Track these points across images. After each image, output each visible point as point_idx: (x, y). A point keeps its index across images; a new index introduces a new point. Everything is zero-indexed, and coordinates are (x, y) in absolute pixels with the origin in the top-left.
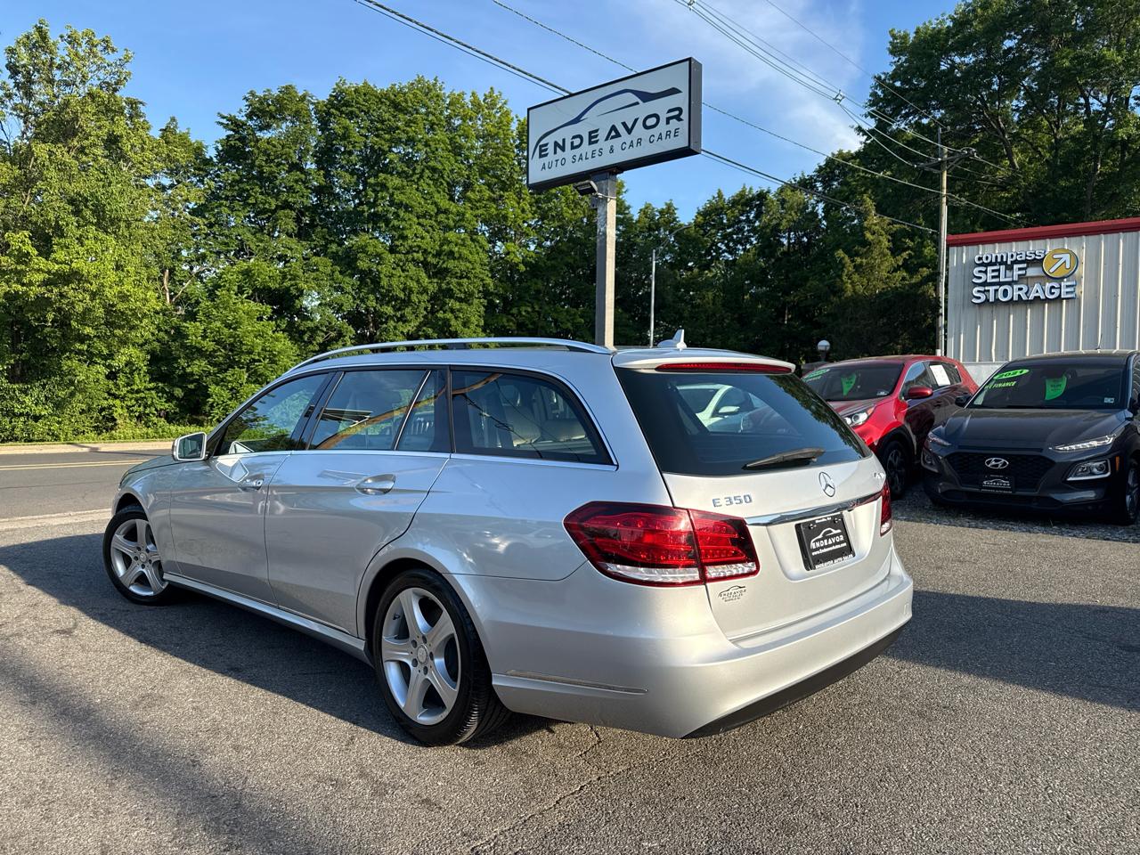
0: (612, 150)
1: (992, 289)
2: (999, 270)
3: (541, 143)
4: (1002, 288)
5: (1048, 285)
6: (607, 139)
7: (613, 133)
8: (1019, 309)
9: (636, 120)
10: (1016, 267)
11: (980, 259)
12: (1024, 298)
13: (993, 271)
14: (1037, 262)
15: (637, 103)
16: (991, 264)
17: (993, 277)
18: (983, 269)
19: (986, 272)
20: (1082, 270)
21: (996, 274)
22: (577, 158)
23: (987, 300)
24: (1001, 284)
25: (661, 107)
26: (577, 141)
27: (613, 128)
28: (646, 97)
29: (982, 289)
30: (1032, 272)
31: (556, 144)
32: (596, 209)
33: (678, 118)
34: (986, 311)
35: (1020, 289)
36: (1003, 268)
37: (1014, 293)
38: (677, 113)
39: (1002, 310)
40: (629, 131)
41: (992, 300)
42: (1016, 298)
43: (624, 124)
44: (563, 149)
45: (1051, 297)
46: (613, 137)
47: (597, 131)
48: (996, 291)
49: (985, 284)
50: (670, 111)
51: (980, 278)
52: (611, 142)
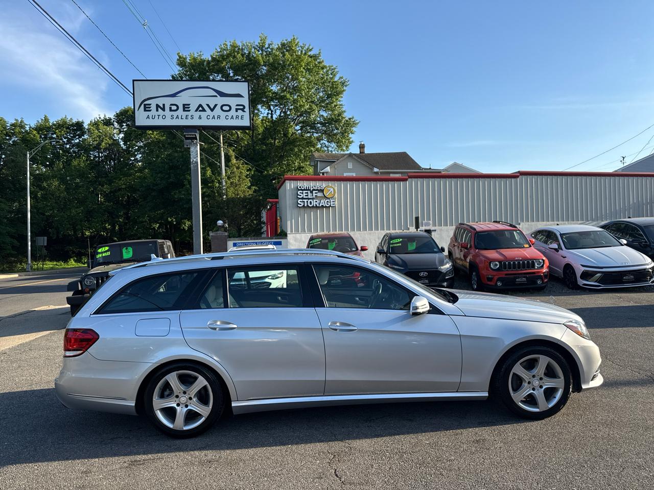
0: (200, 118)
1: (305, 201)
2: (307, 193)
3: (146, 103)
4: (309, 201)
5: (326, 201)
6: (196, 111)
7: (200, 109)
8: (315, 210)
9: (216, 105)
10: (314, 192)
11: (300, 187)
12: (318, 205)
13: (306, 193)
14: (322, 191)
15: (216, 96)
16: (304, 190)
17: (306, 196)
18: (302, 192)
19: (303, 193)
20: (336, 195)
21: (307, 194)
22: (175, 117)
23: (304, 206)
24: (309, 199)
25: (233, 102)
26: (174, 108)
27: (200, 106)
28: (222, 94)
29: (301, 200)
30: (320, 194)
31: (158, 106)
32: (190, 148)
33: (243, 110)
34: (302, 210)
35: (316, 202)
36: (309, 192)
37: (314, 203)
38: (242, 107)
39: (308, 210)
40: (212, 110)
41: (306, 205)
42: (315, 205)
43: (208, 105)
44: (163, 109)
45: (327, 206)
46: (200, 111)
47: (189, 105)
48: (307, 202)
49: (303, 198)
50: (237, 105)
51: (301, 196)
52: (199, 113)
